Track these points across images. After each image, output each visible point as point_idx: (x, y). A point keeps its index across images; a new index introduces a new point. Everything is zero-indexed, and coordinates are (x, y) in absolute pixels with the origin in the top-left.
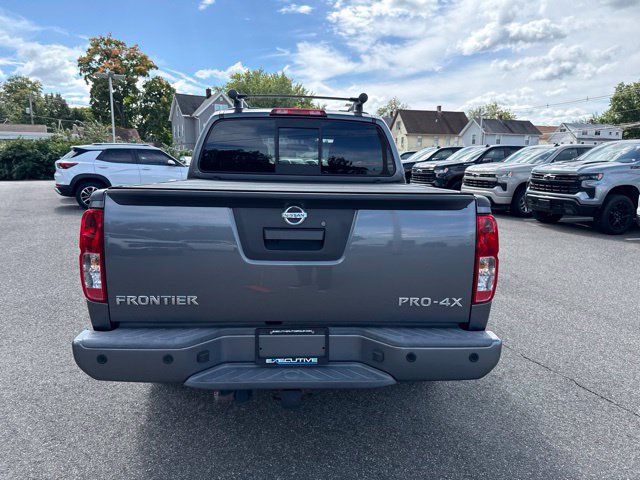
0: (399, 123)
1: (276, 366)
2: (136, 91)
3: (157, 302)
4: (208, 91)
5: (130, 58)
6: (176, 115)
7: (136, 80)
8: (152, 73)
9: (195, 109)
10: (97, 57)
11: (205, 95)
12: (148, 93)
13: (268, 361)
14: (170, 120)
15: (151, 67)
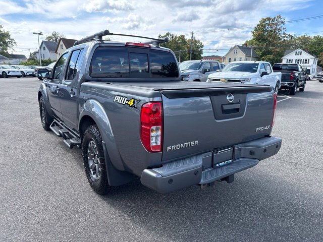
0: (62, 45)
1: (220, 167)
3: (184, 147)
13: (217, 165)
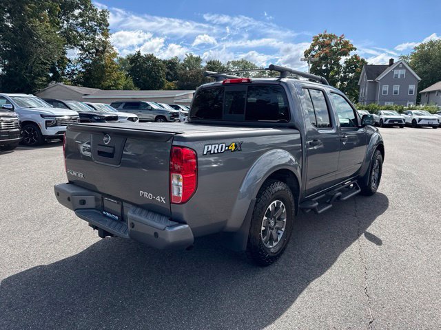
2: (338, 66)
4: (391, 61)
5: (337, 45)
6: (364, 80)
7: (340, 59)
8: (352, 53)
9: (378, 75)
10: (317, 48)
11: (388, 64)
12: (347, 67)
13: (104, 213)
14: (359, 84)
15: (352, 49)
